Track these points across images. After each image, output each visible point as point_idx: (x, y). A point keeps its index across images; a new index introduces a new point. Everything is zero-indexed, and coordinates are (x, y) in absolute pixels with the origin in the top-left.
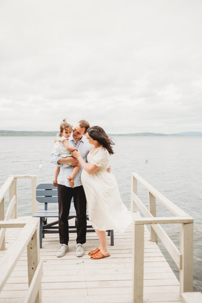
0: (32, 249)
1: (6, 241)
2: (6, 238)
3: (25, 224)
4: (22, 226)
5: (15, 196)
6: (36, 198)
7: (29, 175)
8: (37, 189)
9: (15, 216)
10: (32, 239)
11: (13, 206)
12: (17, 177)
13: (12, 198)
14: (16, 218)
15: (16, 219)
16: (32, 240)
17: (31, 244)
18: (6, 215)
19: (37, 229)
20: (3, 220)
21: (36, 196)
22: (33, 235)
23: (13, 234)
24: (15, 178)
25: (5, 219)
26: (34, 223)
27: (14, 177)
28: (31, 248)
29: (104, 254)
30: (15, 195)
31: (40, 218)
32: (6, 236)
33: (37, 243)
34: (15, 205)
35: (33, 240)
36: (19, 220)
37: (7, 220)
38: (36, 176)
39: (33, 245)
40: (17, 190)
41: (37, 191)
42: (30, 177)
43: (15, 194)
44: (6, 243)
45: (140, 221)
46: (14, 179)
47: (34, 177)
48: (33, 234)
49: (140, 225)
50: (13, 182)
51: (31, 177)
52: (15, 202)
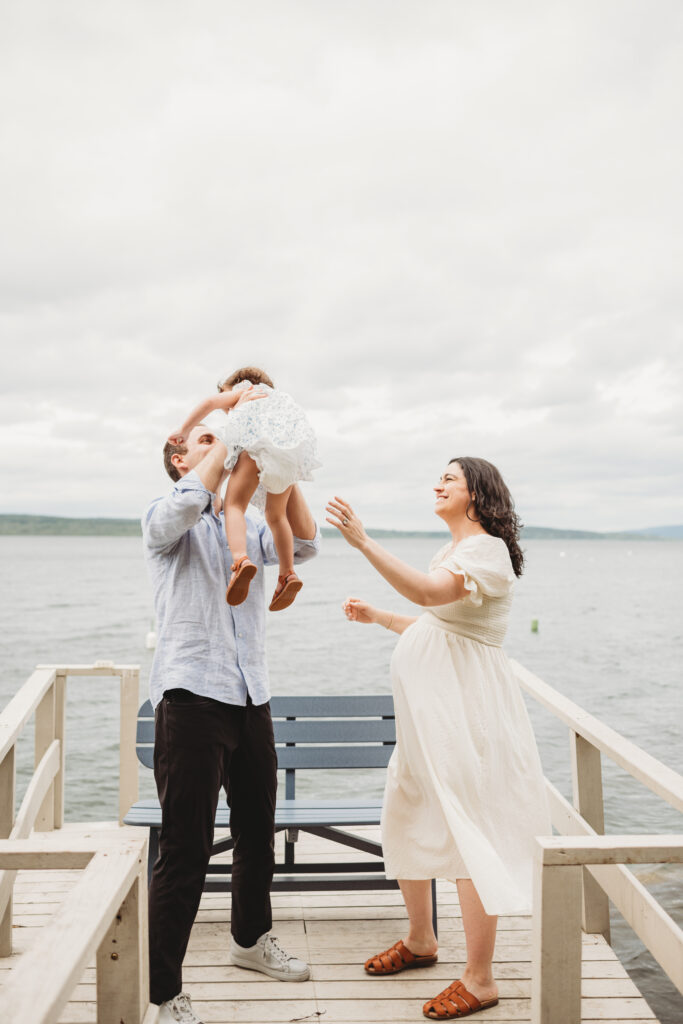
0: (116, 962)
1: (15, 921)
2: (15, 909)
3: (91, 855)
4: (79, 861)
5: (56, 742)
6: (138, 750)
7: (110, 664)
8: (139, 716)
9: (55, 822)
10: (119, 917)
11: (49, 781)
12: (67, 670)
13: (46, 749)
14: (57, 827)
15: (57, 831)
16: (118, 924)
17: (114, 941)
18: (20, 816)
19: (140, 875)
20: (7, 837)
21: (138, 742)
22: (124, 903)
23: (45, 893)
24: (60, 676)
25: (15, 831)
26: (128, 852)
27: (57, 671)
28: (114, 958)
29: (478, 995)
30: (56, 738)
31: (149, 828)
32: (15, 899)
33: (136, 938)
34: (55, 778)
35: (122, 924)
36: (69, 839)
37: (24, 835)
38: (137, 667)
39: (119, 943)
40: (64, 718)
41: (139, 723)
42: (114, 673)
43: (59, 736)
44: (14, 926)
45: (563, 851)
46: (54, 680)
47: (130, 670)
48: (123, 900)
49: (563, 865)
50: (51, 687)
51: (120, 670)
52: (58, 768)
